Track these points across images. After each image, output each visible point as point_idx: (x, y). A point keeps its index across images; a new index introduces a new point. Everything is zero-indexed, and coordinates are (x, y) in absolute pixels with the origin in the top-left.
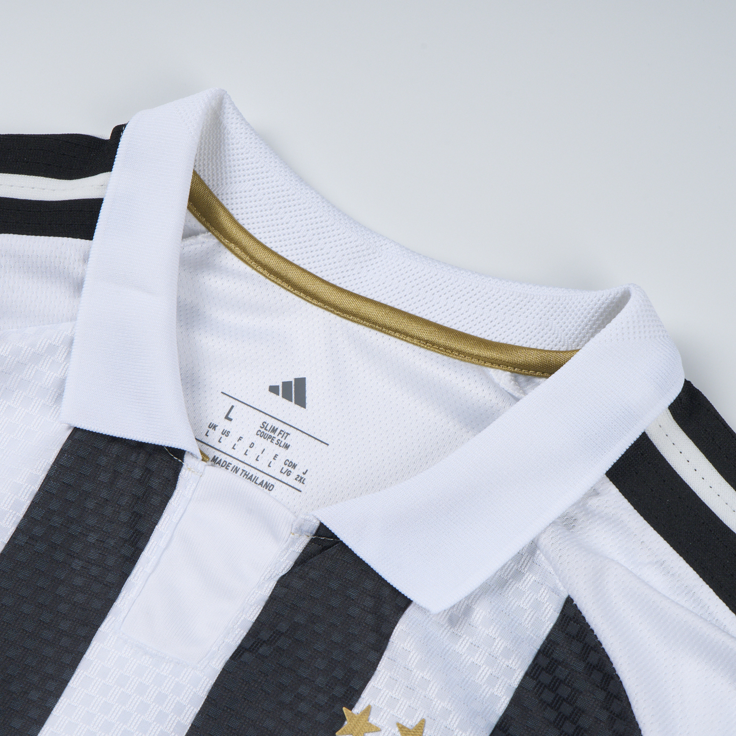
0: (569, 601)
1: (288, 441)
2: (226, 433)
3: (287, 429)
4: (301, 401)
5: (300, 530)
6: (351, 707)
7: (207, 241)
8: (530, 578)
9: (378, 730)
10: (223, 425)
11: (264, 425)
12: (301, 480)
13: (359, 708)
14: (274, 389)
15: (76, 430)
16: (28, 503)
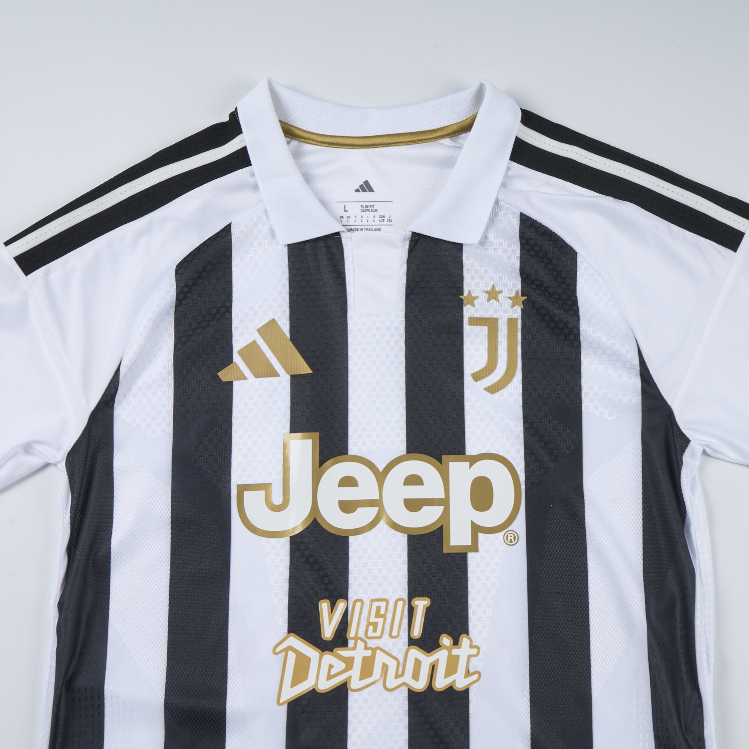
0: (522, 214)
1: (375, 208)
2: (348, 217)
3: (372, 204)
4: (371, 190)
5: (405, 239)
6: (463, 295)
7: (294, 143)
8: (501, 213)
9: (477, 297)
10: (345, 215)
11: (362, 207)
12: (390, 221)
13: (466, 294)
14: (357, 191)
15: (289, 245)
16: (288, 283)
